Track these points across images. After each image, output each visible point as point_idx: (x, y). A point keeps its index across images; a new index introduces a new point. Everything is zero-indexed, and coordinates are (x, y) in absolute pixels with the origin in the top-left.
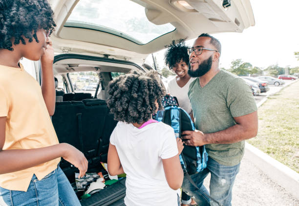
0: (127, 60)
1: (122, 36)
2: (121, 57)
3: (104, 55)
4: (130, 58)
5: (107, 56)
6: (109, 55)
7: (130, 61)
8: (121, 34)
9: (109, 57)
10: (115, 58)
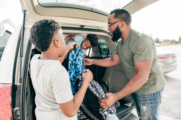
0: (100, 29)
1: (93, 10)
2: (94, 26)
3: (80, 26)
4: (102, 27)
5: (82, 26)
6: (84, 26)
7: (102, 29)
8: (92, 9)
9: (84, 27)
10: (89, 28)
